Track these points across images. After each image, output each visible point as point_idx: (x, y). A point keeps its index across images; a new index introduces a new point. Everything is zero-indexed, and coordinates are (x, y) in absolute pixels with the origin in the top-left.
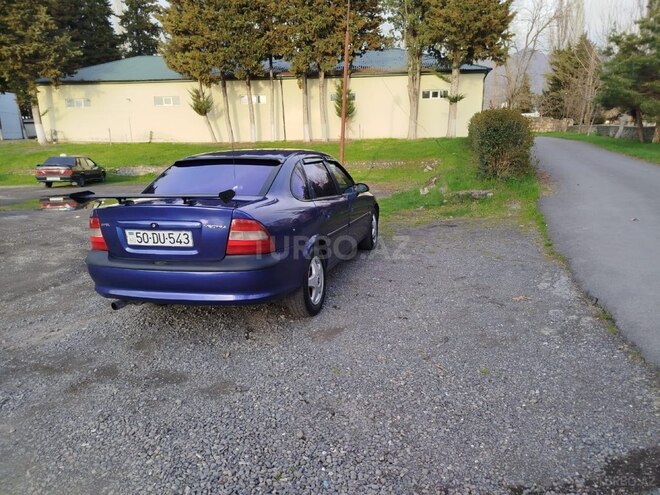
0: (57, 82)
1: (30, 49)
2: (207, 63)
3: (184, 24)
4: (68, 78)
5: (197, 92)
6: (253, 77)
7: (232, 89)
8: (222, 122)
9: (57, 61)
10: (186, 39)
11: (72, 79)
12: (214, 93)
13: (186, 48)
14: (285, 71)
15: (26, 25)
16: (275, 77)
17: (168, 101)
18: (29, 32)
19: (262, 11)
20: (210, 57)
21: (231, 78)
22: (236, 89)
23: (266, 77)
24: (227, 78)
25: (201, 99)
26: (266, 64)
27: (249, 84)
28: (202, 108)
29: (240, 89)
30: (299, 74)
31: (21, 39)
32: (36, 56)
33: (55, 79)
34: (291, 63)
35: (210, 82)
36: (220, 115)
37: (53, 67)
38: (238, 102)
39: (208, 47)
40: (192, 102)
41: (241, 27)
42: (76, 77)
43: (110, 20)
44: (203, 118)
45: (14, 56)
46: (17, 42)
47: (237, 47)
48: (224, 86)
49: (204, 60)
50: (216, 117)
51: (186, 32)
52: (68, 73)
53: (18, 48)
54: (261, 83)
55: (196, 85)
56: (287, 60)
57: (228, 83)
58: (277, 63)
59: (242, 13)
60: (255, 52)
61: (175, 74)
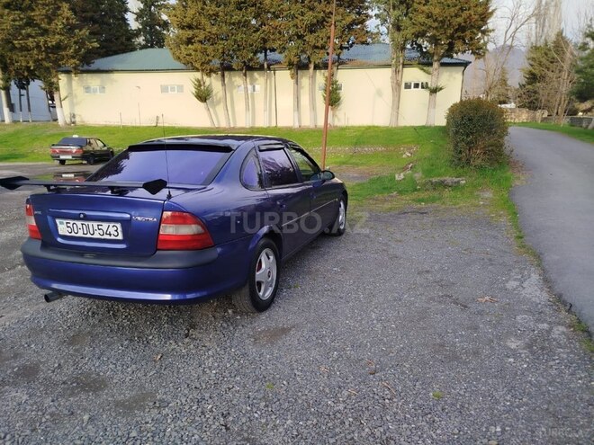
0: (78, 71)
1: (53, 40)
2: (208, 55)
3: (188, 20)
4: (86, 67)
5: (198, 81)
6: (249, 68)
7: (230, 79)
8: (220, 109)
9: (76, 51)
10: (190, 33)
11: (90, 68)
12: (214, 82)
13: (189, 41)
14: (278, 62)
15: (50, 19)
16: (269, 68)
17: (173, 89)
18: (53, 25)
19: (259, 8)
20: (210, 49)
21: (230, 69)
22: (233, 79)
23: (261, 68)
24: (226, 68)
25: (202, 87)
26: (261, 56)
27: (245, 75)
28: (203, 96)
29: (237, 79)
30: (290, 65)
31: (45, 32)
32: (58, 47)
33: (75, 68)
34: (283, 55)
35: (210, 72)
36: (219, 102)
37: (73, 57)
38: (235, 91)
39: (209, 40)
40: (194, 90)
41: (239, 22)
42: (93, 67)
43: (126, 16)
44: (202, 104)
45: (38, 46)
46: (42, 35)
47: (235, 41)
48: (223, 76)
49: (204, 52)
50: (214, 105)
51: (190, 27)
52: (87, 63)
53: (42, 39)
54: (256, 74)
55: (198, 75)
56: (280, 53)
57: (226, 73)
58: (271, 56)
59: (241, 9)
60: (252, 45)
61: (179, 65)
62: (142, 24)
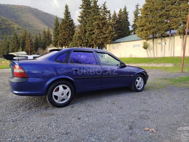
0: (111, 43)
1: (105, 36)
2: (148, 34)
3: (142, 24)
4: (114, 42)
5: (145, 43)
6: (163, 36)
7: (156, 41)
8: (152, 51)
9: (111, 38)
10: (142, 28)
11: (115, 42)
12: (150, 42)
13: (142, 30)
14: (175, 33)
15: (106, 30)
16: (172, 36)
17: (137, 46)
18: (106, 32)
19: (168, 16)
21: (156, 38)
22: (158, 41)
23: (168, 36)
24: (154, 38)
25: (146, 45)
26: (168, 32)
27: (162, 39)
28: (146, 47)
30: (180, 34)
31: (105, 34)
32: (107, 37)
34: (177, 30)
35: (148, 39)
36: (151, 49)
37: (110, 39)
38: (158, 45)
39: (148, 29)
40: (143, 46)
41: (160, 22)
44: (145, 50)
45: (102, 38)
46: (104, 35)
47: (158, 28)
48: (153, 40)
49: (147, 33)
51: (143, 26)
52: (114, 40)
53: (103, 36)
54: (166, 38)
55: (145, 41)
56: (176, 30)
58: (172, 31)
59: (160, 17)
60: (164, 29)
61: (139, 38)
62: (133, 28)
